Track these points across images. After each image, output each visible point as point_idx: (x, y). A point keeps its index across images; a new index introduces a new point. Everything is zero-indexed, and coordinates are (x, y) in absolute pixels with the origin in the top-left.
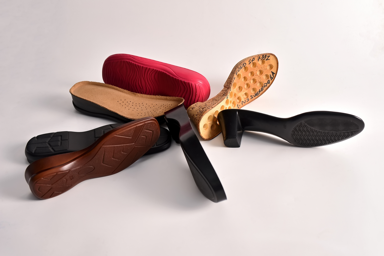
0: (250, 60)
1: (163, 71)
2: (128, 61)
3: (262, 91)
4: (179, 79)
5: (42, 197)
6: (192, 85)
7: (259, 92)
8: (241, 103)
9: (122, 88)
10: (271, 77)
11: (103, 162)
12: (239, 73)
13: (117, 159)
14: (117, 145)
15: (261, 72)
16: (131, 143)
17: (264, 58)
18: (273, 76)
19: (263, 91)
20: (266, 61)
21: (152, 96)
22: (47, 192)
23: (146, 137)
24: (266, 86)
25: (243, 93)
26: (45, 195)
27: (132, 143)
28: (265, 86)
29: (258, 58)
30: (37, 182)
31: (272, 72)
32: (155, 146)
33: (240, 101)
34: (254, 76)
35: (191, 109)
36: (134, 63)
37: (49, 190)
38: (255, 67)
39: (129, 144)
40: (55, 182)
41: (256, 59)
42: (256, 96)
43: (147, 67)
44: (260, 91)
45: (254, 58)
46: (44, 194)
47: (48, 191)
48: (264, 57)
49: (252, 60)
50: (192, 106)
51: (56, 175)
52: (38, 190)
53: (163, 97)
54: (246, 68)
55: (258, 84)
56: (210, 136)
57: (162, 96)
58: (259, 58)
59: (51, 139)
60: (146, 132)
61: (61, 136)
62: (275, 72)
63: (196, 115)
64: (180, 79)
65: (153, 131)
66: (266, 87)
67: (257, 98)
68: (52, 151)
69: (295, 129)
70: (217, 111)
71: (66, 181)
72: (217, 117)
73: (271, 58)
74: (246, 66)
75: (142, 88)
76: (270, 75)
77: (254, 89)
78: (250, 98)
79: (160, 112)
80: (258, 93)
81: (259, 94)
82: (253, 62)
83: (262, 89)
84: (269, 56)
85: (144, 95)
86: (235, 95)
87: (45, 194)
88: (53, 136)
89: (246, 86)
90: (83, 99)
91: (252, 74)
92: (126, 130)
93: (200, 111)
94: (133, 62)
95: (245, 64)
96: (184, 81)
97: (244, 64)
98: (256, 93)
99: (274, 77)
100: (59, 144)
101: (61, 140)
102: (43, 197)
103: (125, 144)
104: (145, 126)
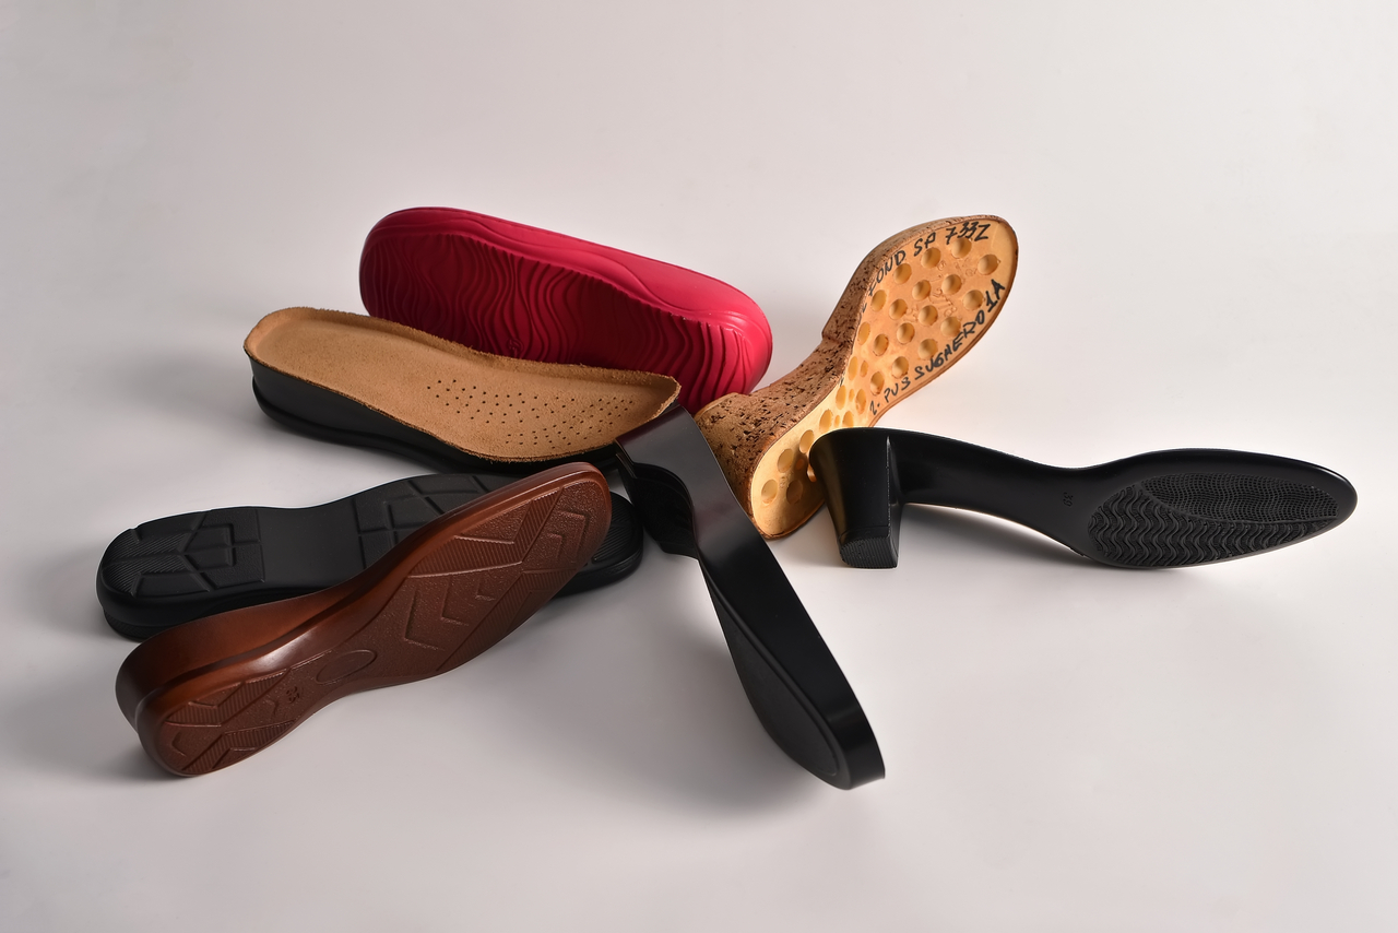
0: (921, 240)
1: (600, 278)
2: (464, 235)
3: (955, 349)
4: (662, 308)
5: (184, 769)
6: (712, 331)
7: (946, 355)
8: (883, 395)
9: (440, 337)
10: (989, 301)
11: (407, 633)
12: (880, 287)
13: (458, 620)
14: (463, 570)
15: (955, 283)
16: (511, 562)
17: (968, 234)
18: (998, 298)
19: (961, 349)
20: (974, 244)
21: (555, 367)
22: (205, 752)
23: (564, 536)
24: (971, 332)
25: (890, 358)
26: (195, 761)
27: (515, 561)
28: (966, 333)
29: (949, 233)
30: (168, 717)
31: (993, 282)
32: (591, 566)
33: (880, 388)
34: (932, 296)
35: (708, 422)
36: (491, 244)
37: (212, 745)
38: (936, 264)
39: (503, 564)
40: (236, 715)
41: (942, 235)
42: (936, 370)
43: (537, 260)
44: (948, 352)
45: (934, 234)
46: (193, 759)
47: (209, 748)
48: (968, 230)
49: (925, 238)
50: (712, 407)
51: (240, 687)
52: (171, 746)
53: (595, 370)
54: (903, 272)
55: (943, 325)
56: (784, 522)
57: (593, 365)
58: (952, 234)
59: (191, 540)
60: (564, 518)
61: (231, 526)
62: (1004, 283)
63: (734, 448)
64: (665, 308)
65: (587, 515)
66: (971, 337)
67: (938, 375)
68: (204, 586)
69: (1107, 510)
70: (809, 433)
71: (275, 709)
72: (808, 455)
73: (994, 231)
74: (903, 262)
75: (513, 335)
76: (987, 293)
77: (926, 345)
78: (912, 375)
79: (592, 430)
80: (942, 356)
81: (945, 363)
82: (930, 246)
83: (956, 344)
84: (987, 226)
85: (523, 363)
86: (864, 367)
87: (199, 758)
88: (200, 527)
89: (899, 333)
90: (300, 380)
91: (924, 288)
92: (497, 515)
93: (746, 432)
94: (484, 241)
95: (901, 256)
96: (681, 318)
97: (897, 257)
98: (934, 359)
99: (999, 301)
100: (228, 559)
101: (233, 542)
102: (191, 768)
103: (491, 565)
104: (563, 497)
